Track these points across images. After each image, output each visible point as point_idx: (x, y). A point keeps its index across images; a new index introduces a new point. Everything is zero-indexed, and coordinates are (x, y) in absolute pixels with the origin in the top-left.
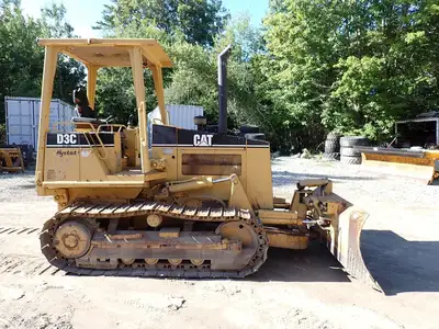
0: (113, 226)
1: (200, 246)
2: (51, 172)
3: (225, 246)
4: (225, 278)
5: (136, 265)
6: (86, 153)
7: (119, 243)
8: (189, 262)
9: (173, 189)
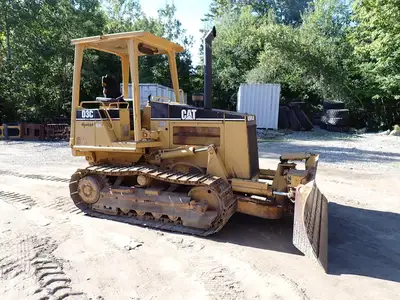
0: (118, 182)
1: (172, 205)
2: (79, 138)
3: (192, 207)
4: (190, 234)
5: (131, 214)
6: (99, 125)
7: (117, 195)
8: (166, 217)
9: (165, 155)
